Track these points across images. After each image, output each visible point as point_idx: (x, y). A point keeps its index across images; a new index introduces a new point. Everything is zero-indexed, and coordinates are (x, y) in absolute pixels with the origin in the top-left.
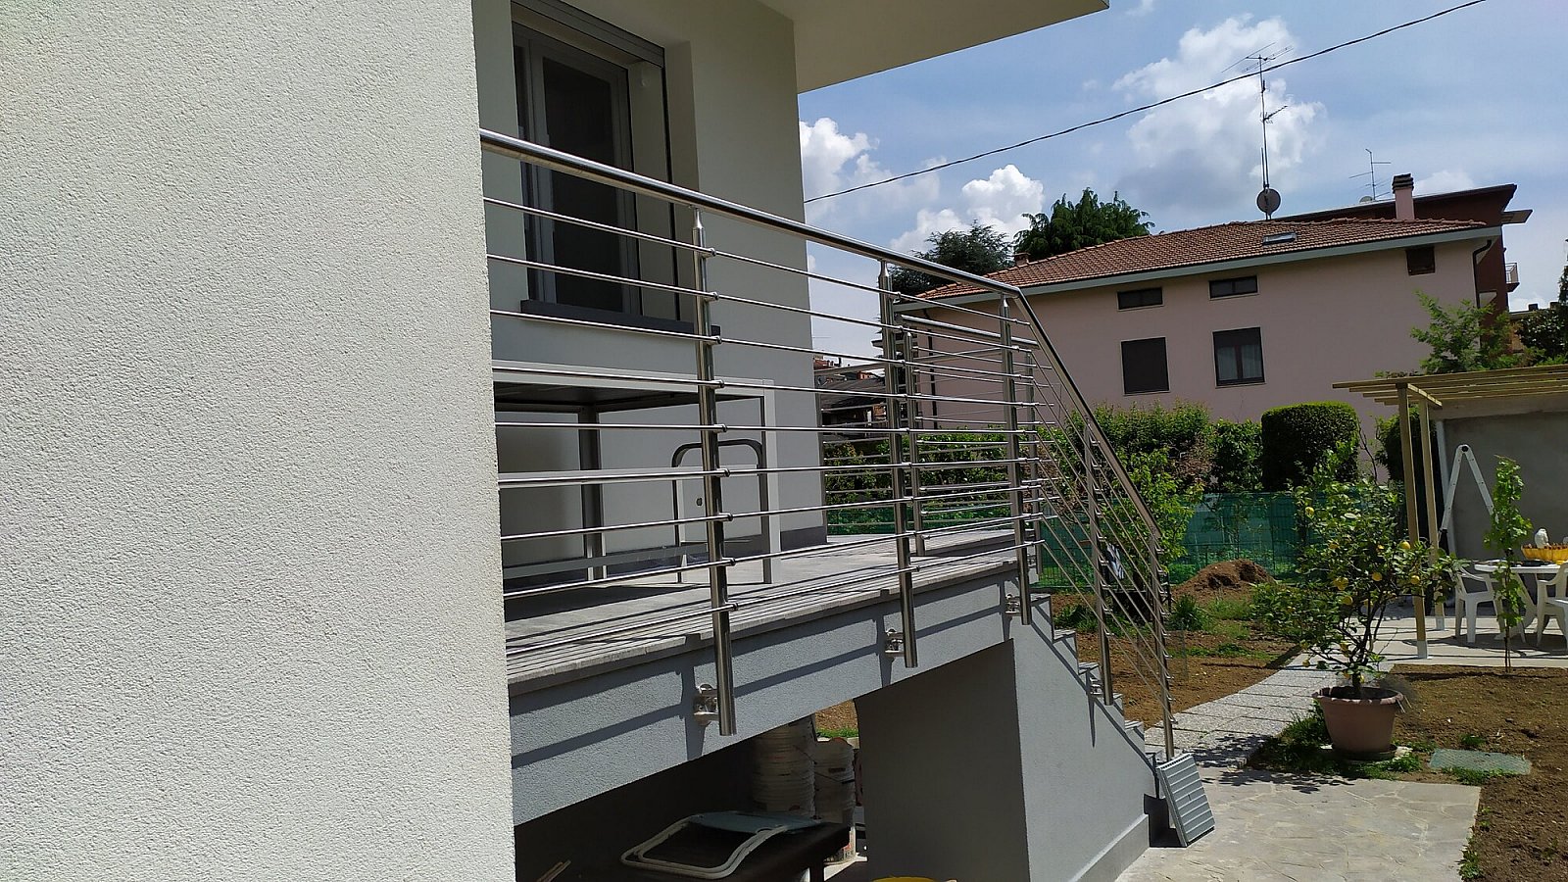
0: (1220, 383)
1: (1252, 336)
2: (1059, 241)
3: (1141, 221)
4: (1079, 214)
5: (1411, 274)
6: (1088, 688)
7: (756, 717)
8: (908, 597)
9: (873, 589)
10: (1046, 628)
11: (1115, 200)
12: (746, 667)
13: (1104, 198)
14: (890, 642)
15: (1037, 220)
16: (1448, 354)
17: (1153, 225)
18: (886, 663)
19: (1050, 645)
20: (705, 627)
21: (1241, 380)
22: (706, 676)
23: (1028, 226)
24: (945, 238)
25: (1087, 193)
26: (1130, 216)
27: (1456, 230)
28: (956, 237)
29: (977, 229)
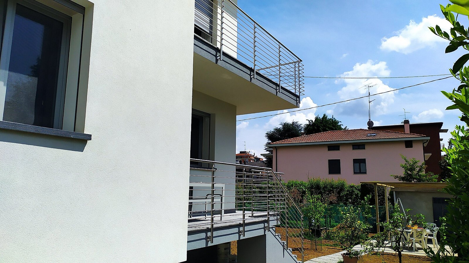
0: (355, 173)
1: (363, 161)
2: (316, 128)
3: (339, 124)
4: (322, 120)
5: (406, 148)
6: (283, 246)
7: (216, 242)
8: (244, 225)
9: (238, 223)
10: (274, 233)
11: (333, 117)
12: (215, 233)
13: (329, 117)
14: (240, 232)
15: (310, 122)
16: (409, 172)
17: (343, 125)
18: (240, 236)
19: (275, 236)
20: (210, 227)
21: (360, 173)
22: (209, 234)
23: (308, 123)
24: (285, 124)
25: (324, 115)
26: (336, 122)
27: (418, 137)
28: (288, 124)
29: (293, 122)
